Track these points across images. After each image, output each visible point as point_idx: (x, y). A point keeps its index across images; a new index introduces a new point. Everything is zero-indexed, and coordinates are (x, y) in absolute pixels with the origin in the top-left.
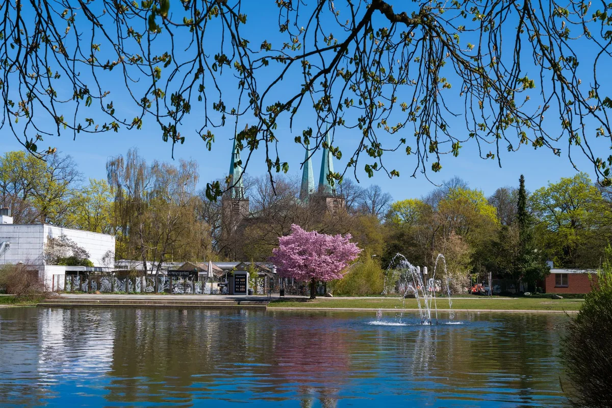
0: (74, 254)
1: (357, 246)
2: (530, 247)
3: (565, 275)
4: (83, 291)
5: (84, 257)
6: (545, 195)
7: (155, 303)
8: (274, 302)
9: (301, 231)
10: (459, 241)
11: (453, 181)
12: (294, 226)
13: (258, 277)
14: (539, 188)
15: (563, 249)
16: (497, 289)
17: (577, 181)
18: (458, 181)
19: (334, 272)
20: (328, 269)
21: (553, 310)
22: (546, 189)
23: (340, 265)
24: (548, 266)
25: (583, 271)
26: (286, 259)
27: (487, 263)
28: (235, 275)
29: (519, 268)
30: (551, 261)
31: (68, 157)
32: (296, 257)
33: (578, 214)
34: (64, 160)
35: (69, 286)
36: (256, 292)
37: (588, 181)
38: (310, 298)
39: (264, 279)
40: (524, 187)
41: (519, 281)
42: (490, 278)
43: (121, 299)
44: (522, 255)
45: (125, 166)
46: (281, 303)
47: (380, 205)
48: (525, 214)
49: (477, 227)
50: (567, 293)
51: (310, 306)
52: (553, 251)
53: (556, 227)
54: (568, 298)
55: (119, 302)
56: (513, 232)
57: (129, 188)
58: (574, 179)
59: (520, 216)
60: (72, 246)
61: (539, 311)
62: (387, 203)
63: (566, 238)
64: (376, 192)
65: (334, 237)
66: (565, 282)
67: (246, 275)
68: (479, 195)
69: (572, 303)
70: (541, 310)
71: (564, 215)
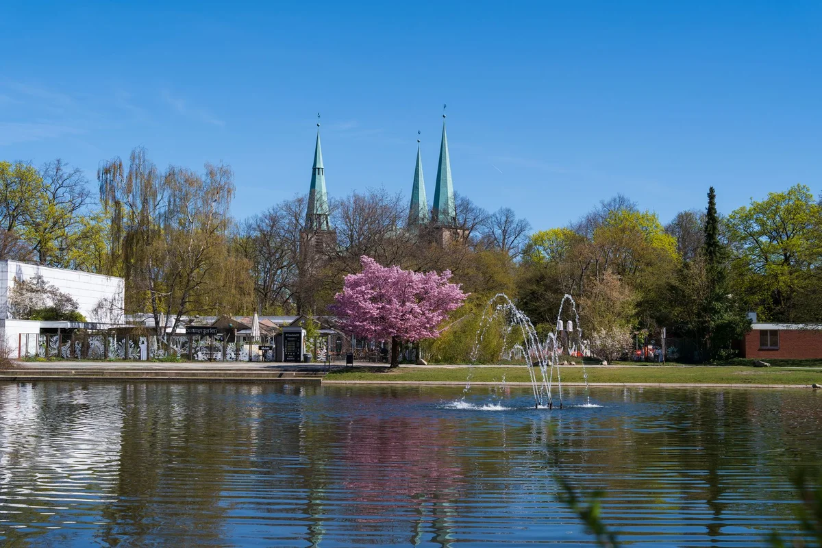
0: (55, 304)
1: (461, 288)
2: (722, 291)
3: (774, 333)
4: (63, 357)
5: (69, 307)
6: (746, 218)
7: (157, 374)
8: (335, 372)
9: (375, 266)
10: (619, 283)
11: (615, 200)
12: (365, 258)
13: (319, 336)
14: (737, 208)
15: (771, 296)
16: (673, 352)
17: (793, 197)
18: (622, 200)
19: (425, 328)
20: (415, 322)
21: (754, 383)
22: (748, 210)
23: (433, 316)
24: (749, 318)
25: (801, 326)
26: (354, 307)
27: (658, 314)
28: (285, 333)
29: (706, 322)
30: (754, 312)
31: (77, 171)
32: (368, 305)
33: (794, 245)
34: (70, 175)
35: (42, 351)
36: (316, 357)
37: (808, 197)
38: (391, 367)
39: (327, 339)
40: (715, 204)
41: (706, 341)
42: (663, 336)
43: (108, 369)
44: (710, 302)
45: (125, 174)
46: (345, 374)
47: (514, 237)
48: (715, 244)
49: (648, 264)
50: (776, 358)
51: (388, 378)
52: (757, 298)
53: (762, 263)
54: (777, 365)
55: (103, 374)
56: (698, 270)
57: (131, 206)
58: (789, 194)
59: (708, 247)
60: (50, 292)
61: (733, 385)
62: (523, 233)
63: (776, 279)
64: (507, 218)
65: (425, 275)
66: (775, 343)
67: (300, 333)
68: (652, 219)
69: (784, 372)
70: (736, 383)
71: (773, 246)
